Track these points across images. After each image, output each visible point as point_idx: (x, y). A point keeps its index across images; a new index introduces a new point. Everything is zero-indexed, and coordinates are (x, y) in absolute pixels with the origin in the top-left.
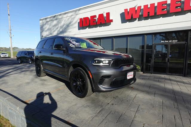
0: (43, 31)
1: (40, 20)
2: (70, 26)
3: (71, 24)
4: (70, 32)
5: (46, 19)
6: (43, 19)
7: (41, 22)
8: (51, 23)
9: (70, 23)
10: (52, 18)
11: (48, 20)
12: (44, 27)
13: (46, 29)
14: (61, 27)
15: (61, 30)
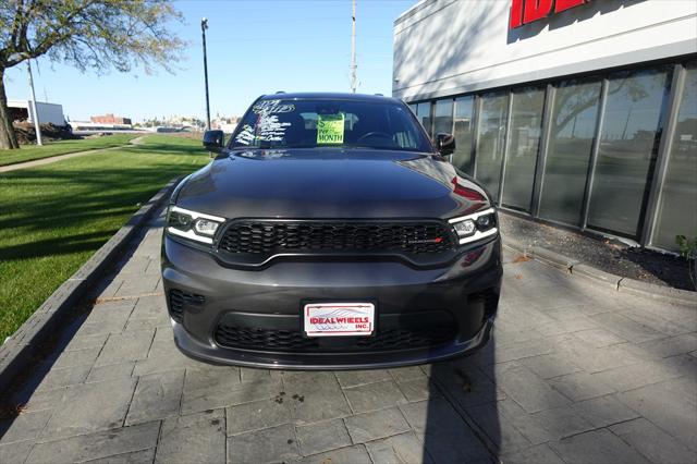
0: (401, 62)
1: (397, 22)
2: (483, 28)
3: (487, 20)
4: (479, 56)
5: (412, 13)
6: (405, 18)
7: (399, 28)
8: (425, 27)
9: (483, 17)
10: (428, 8)
11: (418, 16)
12: (406, 48)
13: (409, 56)
14: (453, 40)
15: (451, 53)
